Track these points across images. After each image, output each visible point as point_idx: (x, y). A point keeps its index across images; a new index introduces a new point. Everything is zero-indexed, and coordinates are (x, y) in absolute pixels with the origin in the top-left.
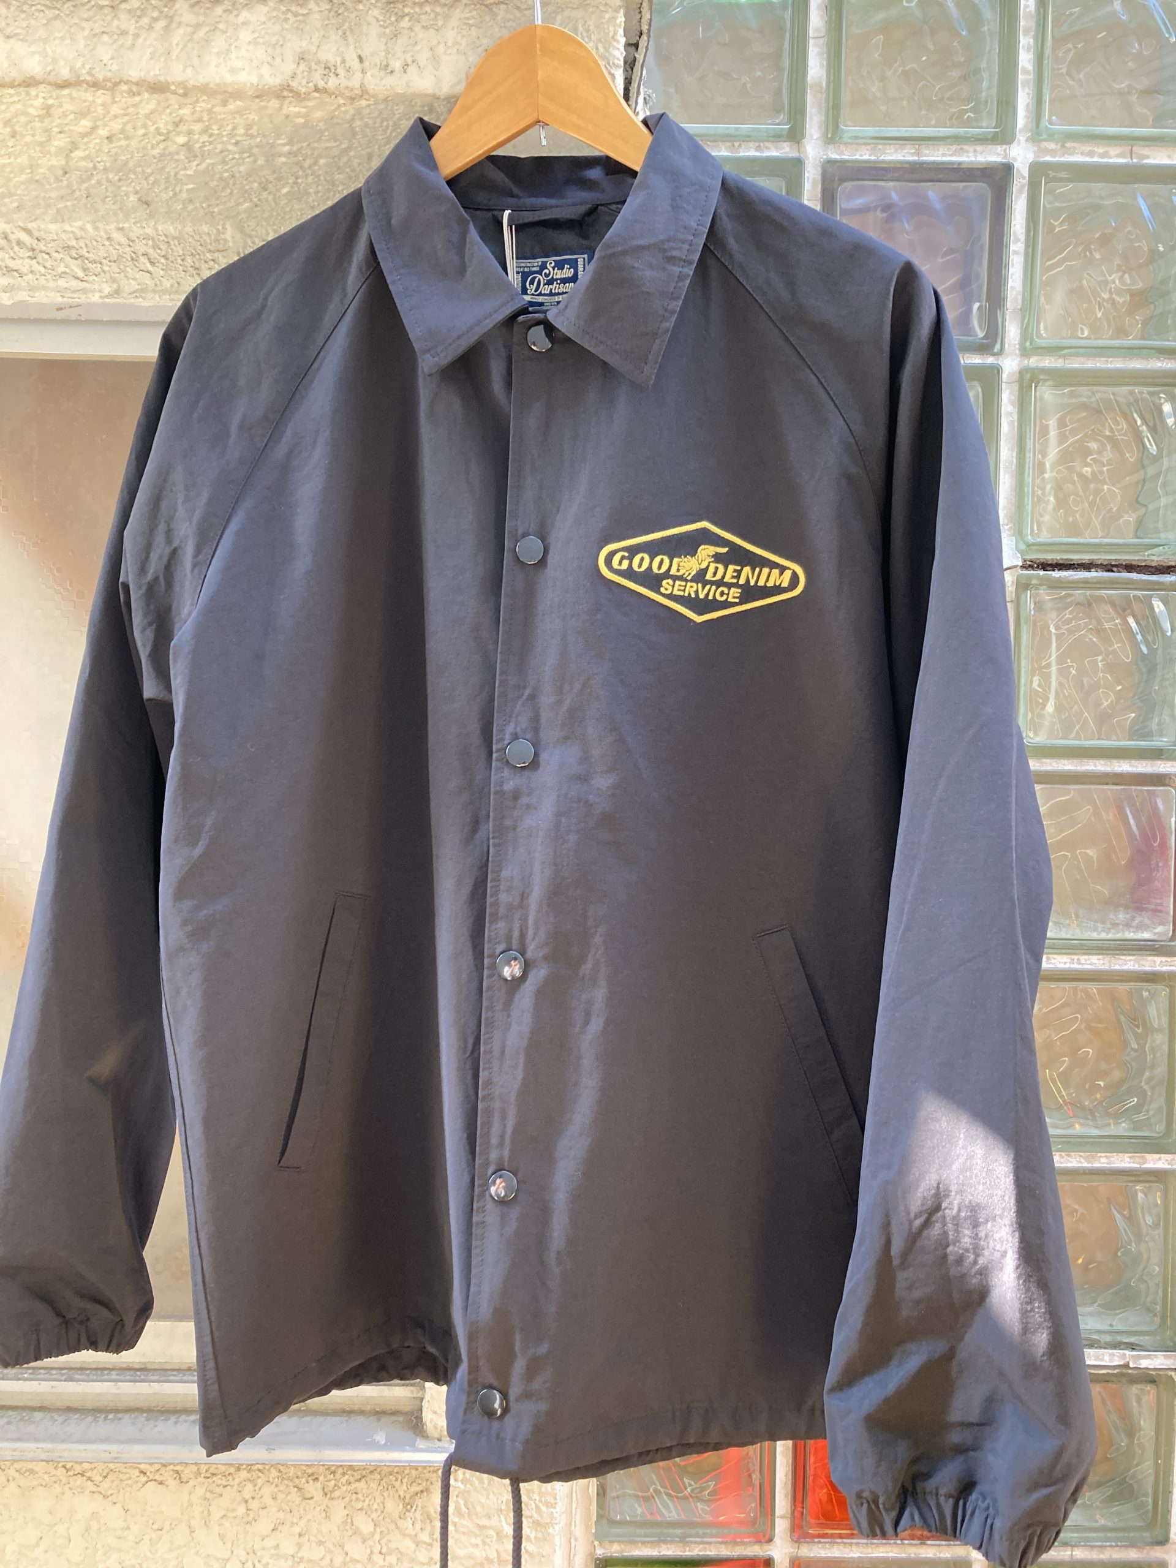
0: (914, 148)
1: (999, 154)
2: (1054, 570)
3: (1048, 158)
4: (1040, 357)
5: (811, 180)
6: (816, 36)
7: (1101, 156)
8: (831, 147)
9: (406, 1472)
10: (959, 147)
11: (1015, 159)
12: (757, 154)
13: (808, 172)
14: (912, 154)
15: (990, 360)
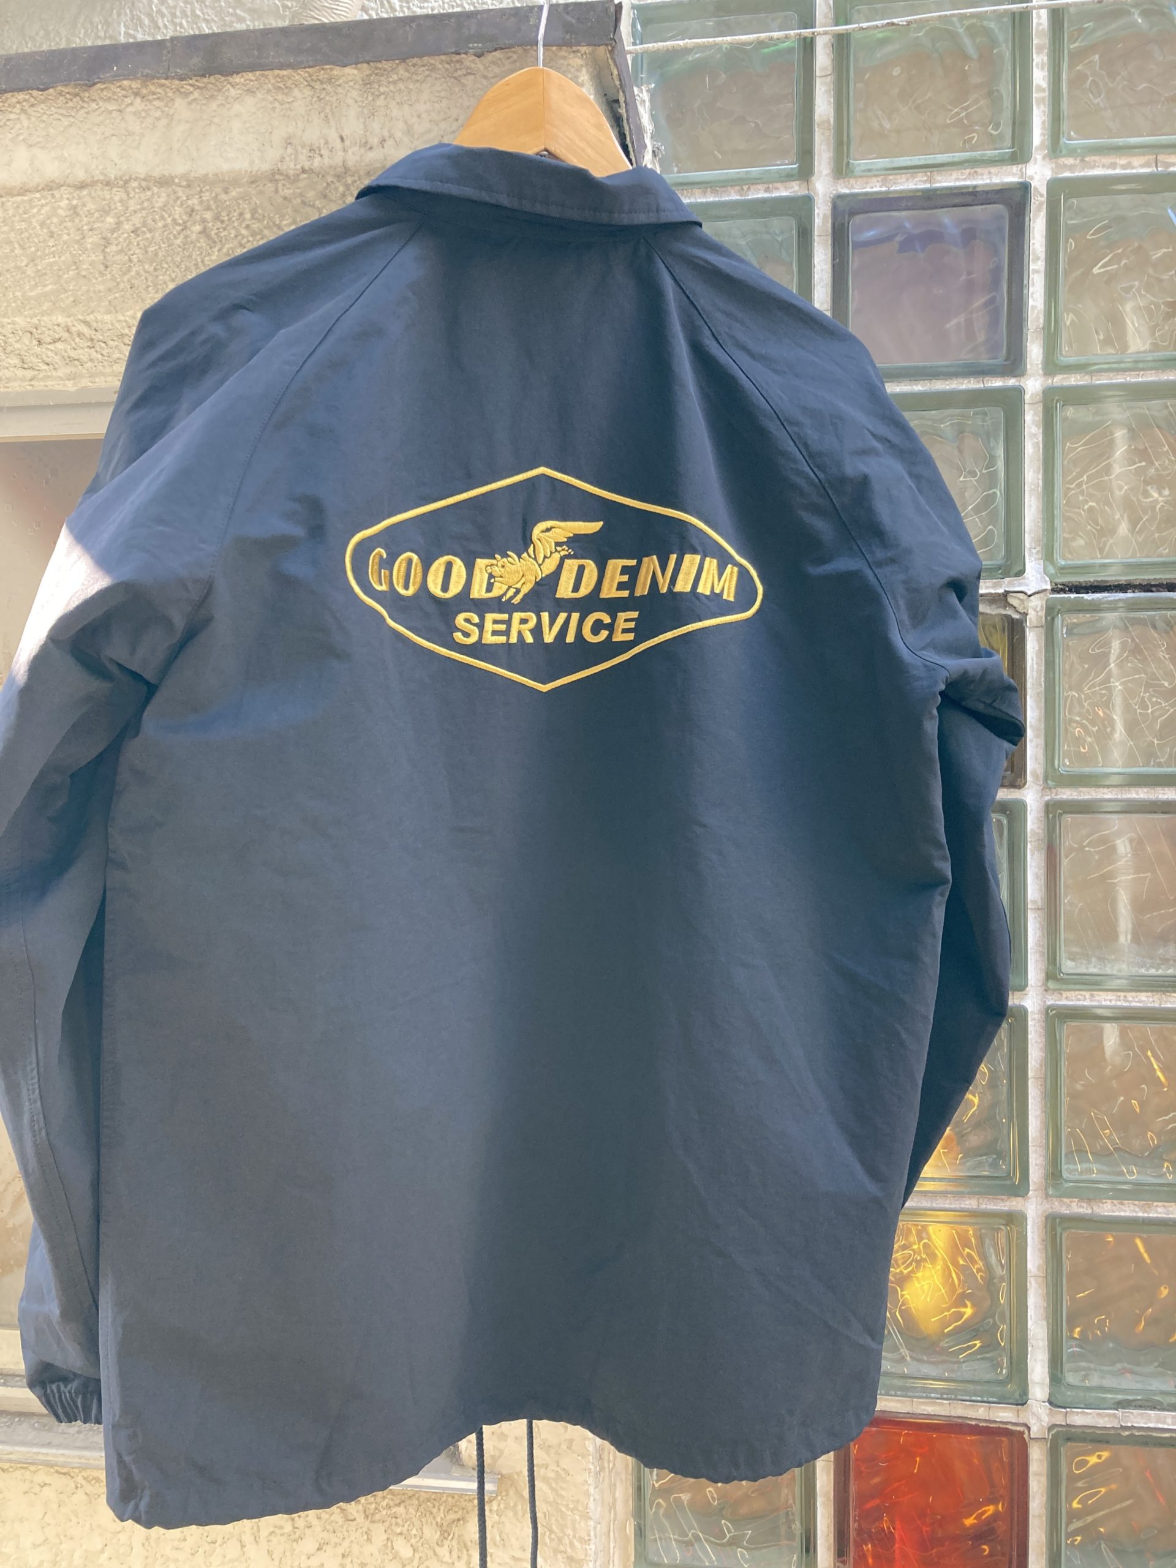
0: (926, 175)
1: (1014, 175)
2: (1088, 593)
3: (1067, 174)
4: (1065, 376)
5: (821, 216)
6: (823, 74)
7: (1123, 167)
8: (841, 181)
9: (444, 1499)
10: (973, 171)
11: (1032, 178)
12: (766, 195)
13: (818, 208)
14: (925, 182)
15: (1012, 382)
